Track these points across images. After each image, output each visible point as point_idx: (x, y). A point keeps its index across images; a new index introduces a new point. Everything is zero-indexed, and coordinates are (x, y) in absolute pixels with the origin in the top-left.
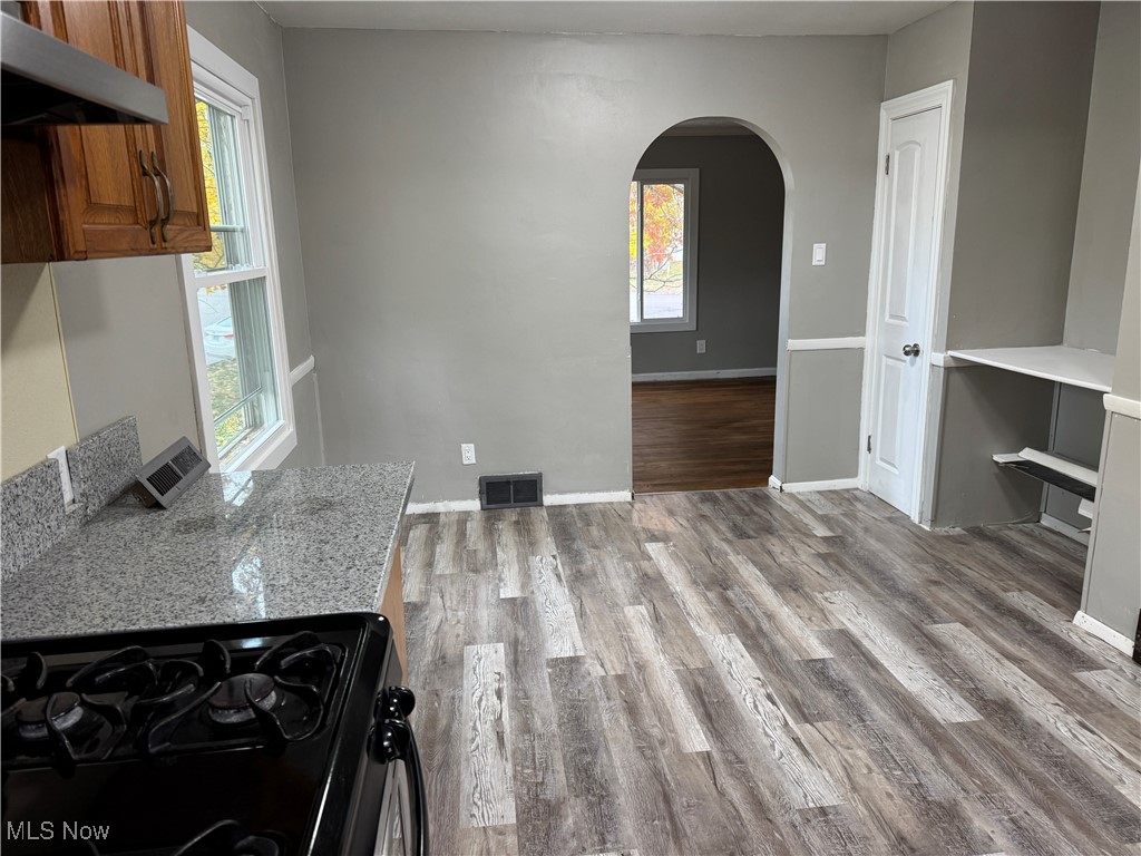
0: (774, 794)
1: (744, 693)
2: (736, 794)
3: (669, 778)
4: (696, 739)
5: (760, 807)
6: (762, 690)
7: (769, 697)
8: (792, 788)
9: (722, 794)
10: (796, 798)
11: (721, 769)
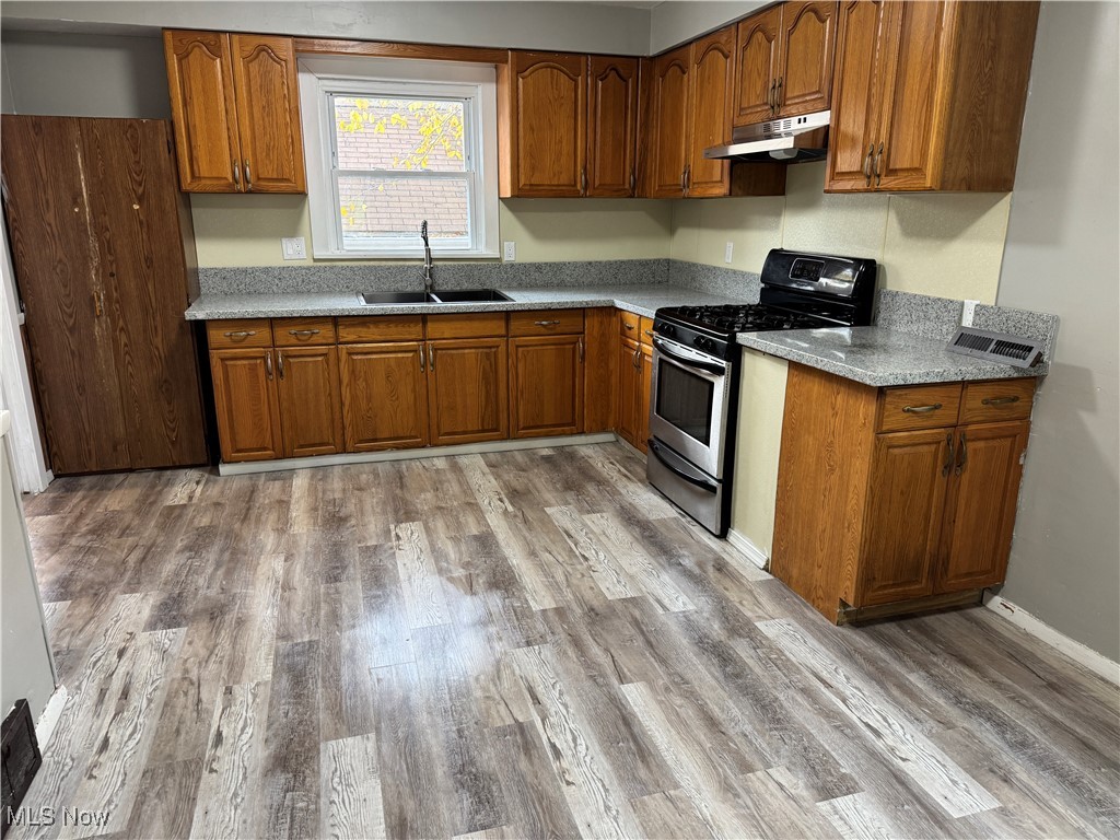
0: (565, 653)
1: (588, 759)
2: (595, 651)
3: (652, 659)
4: (635, 696)
5: (577, 643)
6: (565, 764)
7: (557, 754)
8: (549, 658)
9: (607, 650)
10: (547, 652)
11: (609, 669)
